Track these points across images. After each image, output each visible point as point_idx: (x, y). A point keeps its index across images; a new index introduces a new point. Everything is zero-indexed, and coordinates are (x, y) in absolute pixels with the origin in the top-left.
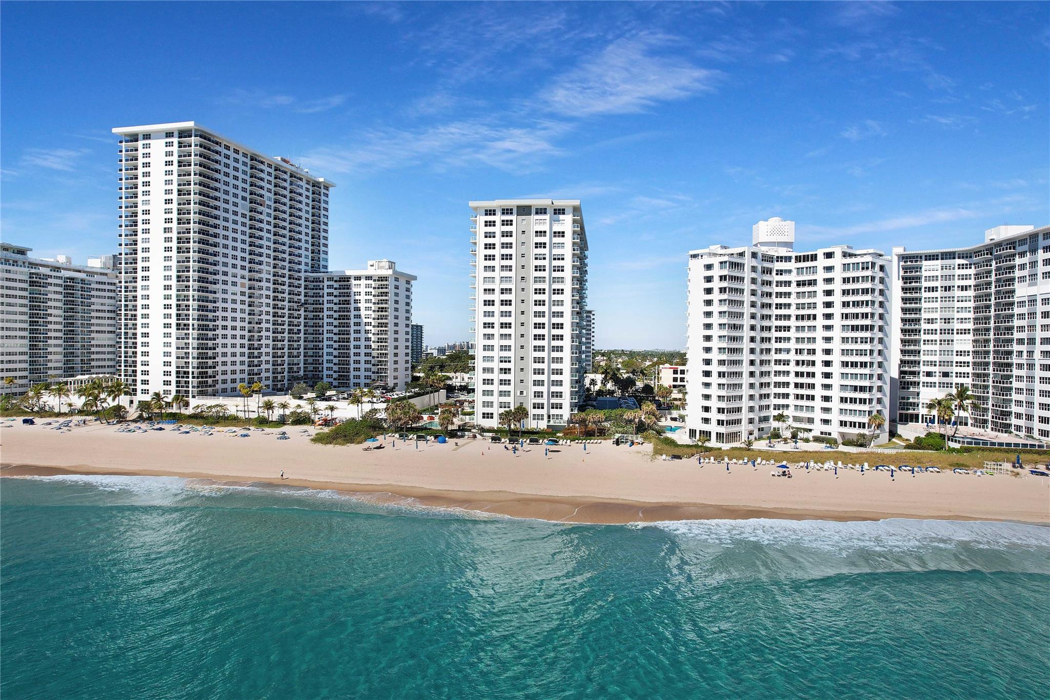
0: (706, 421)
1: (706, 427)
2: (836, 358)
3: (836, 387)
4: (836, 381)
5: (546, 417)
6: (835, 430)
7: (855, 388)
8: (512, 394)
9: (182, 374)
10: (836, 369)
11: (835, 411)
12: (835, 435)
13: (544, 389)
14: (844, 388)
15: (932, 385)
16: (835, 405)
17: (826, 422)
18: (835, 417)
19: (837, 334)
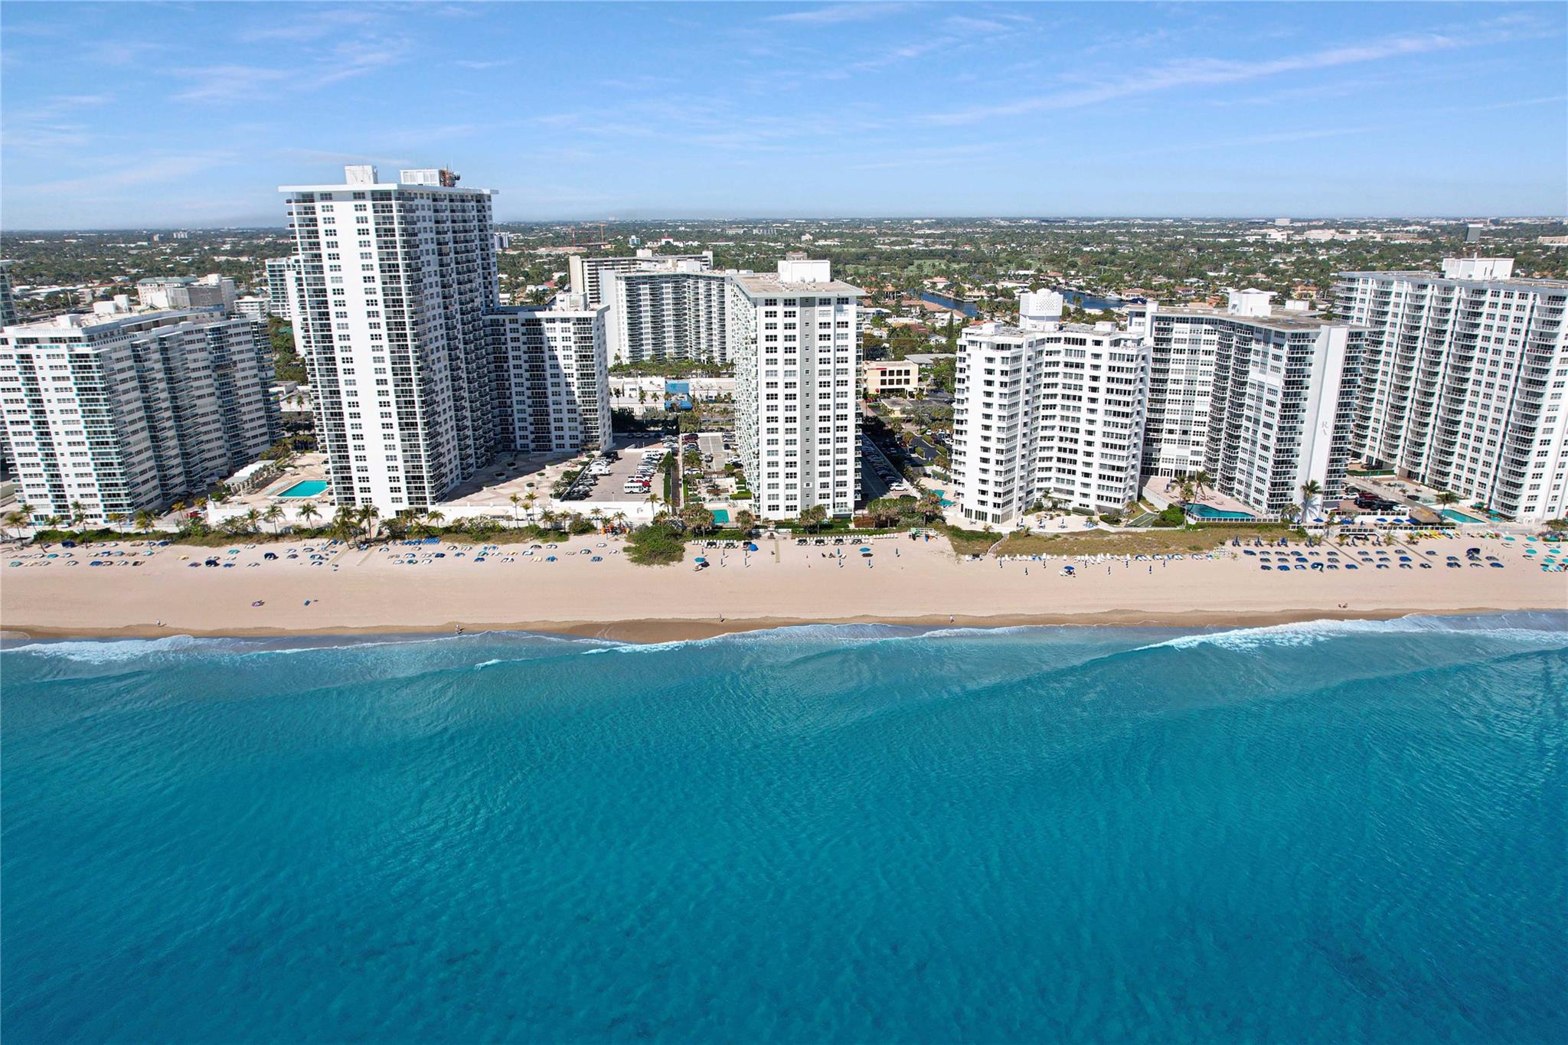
0: (983, 503)
1: (982, 508)
2: (1098, 439)
3: (1096, 465)
4: (1096, 460)
5: (831, 506)
6: (1092, 503)
7: (1113, 468)
8: (799, 486)
9: (414, 479)
10: (1097, 449)
11: (1094, 486)
12: (1092, 508)
13: (829, 480)
14: (1102, 466)
15: (1173, 441)
16: (1094, 481)
17: (1085, 495)
18: (1093, 491)
19: (1099, 417)
